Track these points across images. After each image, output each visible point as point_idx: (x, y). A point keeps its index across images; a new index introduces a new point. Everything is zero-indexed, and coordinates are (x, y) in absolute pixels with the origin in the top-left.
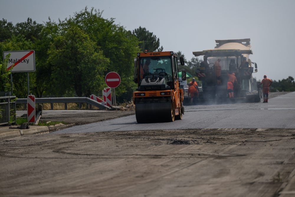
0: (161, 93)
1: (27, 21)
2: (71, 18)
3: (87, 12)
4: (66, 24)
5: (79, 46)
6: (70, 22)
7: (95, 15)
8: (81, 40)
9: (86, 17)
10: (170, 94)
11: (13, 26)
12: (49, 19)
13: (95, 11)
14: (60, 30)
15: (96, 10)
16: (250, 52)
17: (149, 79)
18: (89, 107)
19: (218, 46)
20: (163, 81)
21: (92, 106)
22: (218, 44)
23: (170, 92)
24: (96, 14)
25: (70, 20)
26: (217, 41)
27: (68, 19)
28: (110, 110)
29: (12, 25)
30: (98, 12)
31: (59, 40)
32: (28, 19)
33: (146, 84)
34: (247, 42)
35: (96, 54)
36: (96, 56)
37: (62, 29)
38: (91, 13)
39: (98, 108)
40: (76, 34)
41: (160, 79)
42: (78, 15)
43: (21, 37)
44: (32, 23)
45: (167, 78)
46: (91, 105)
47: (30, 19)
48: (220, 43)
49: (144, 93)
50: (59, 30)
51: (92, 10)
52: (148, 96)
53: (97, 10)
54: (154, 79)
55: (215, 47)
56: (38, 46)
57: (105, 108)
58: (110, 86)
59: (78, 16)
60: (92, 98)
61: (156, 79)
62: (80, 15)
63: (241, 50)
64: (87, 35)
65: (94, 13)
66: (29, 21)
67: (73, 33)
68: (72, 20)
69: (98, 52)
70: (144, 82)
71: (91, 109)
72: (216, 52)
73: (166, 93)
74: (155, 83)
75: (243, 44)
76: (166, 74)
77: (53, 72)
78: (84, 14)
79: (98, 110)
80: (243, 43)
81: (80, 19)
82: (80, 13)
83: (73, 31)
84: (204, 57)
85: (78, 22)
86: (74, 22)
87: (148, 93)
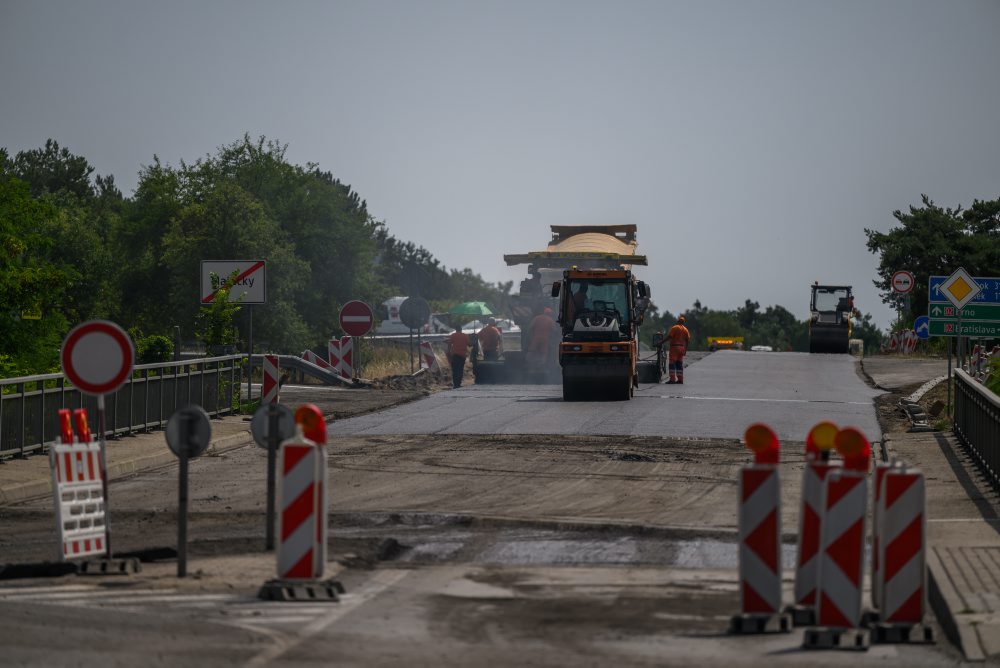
0: (611, 346)
1: (44, 149)
2: (211, 159)
3: (250, 148)
4: (199, 175)
5: (240, 231)
6: (207, 171)
7: (268, 156)
8: (244, 217)
9: (247, 158)
10: (628, 349)
11: (8, 158)
12: (156, 159)
13: (270, 145)
14: (184, 187)
15: (270, 142)
16: (641, 261)
17: (588, 320)
18: (298, 379)
19: (555, 241)
20: (614, 325)
21: (306, 376)
22: (557, 234)
23: (627, 345)
24: (270, 153)
25: (208, 164)
26: (554, 228)
27: (203, 162)
28: (352, 387)
29: (7, 156)
30: (275, 147)
31: (194, 214)
32: (49, 143)
33: (584, 329)
34: (629, 233)
35: (278, 250)
36: (278, 256)
37: (190, 186)
38: (260, 149)
39: (322, 382)
40: (234, 200)
41: (609, 322)
42: (228, 152)
43: (68, 195)
44: (59, 153)
45: (620, 320)
46: (303, 374)
47: (53, 141)
48: (563, 233)
49: (580, 346)
50: (181, 186)
51: (262, 142)
52: (588, 352)
53: (274, 143)
54: (596, 320)
55: (550, 244)
56: (133, 223)
57: (340, 381)
58: (350, 334)
59: (228, 156)
60: (306, 357)
61: (602, 321)
62: (233, 154)
63: (621, 256)
64: (258, 205)
65: (266, 150)
66: (51, 147)
67: (227, 200)
68: (215, 163)
69: (284, 247)
70: (579, 326)
71: (302, 382)
72: (561, 257)
73: (621, 347)
74: (600, 328)
75: (618, 238)
76: (617, 312)
77: (174, 288)
78: (240, 151)
79: (320, 385)
80: (617, 234)
81: (231, 163)
82: (231, 149)
83: (226, 194)
84: (530, 267)
85: (227, 170)
86: (217, 171)
87: (587, 346)
